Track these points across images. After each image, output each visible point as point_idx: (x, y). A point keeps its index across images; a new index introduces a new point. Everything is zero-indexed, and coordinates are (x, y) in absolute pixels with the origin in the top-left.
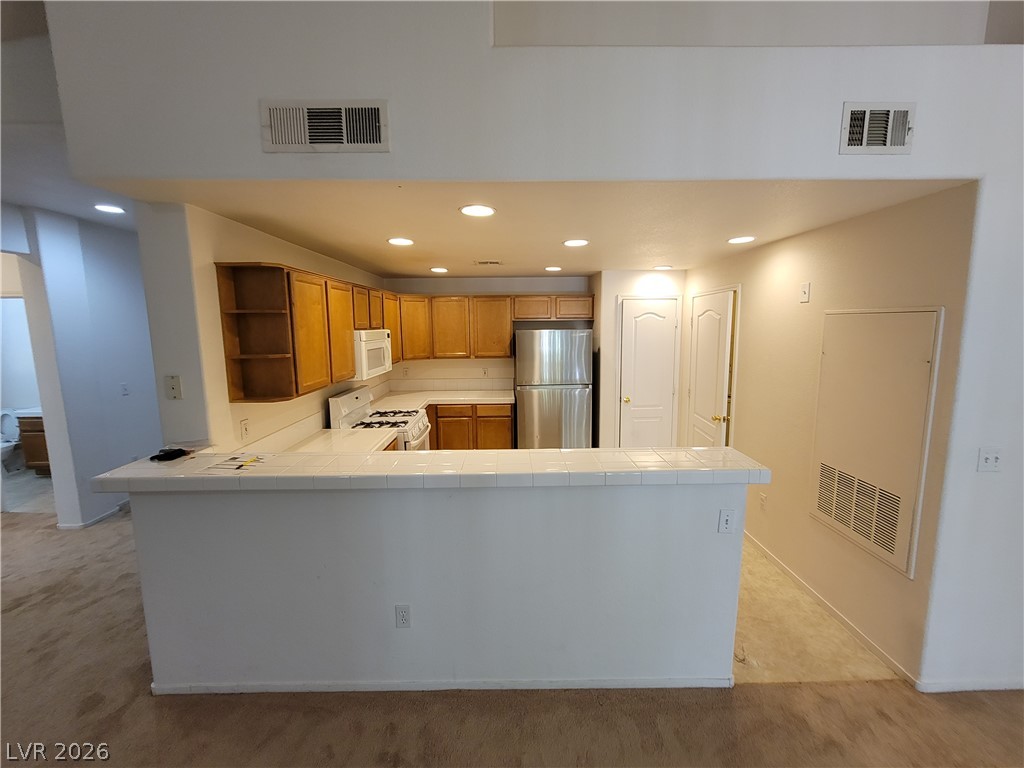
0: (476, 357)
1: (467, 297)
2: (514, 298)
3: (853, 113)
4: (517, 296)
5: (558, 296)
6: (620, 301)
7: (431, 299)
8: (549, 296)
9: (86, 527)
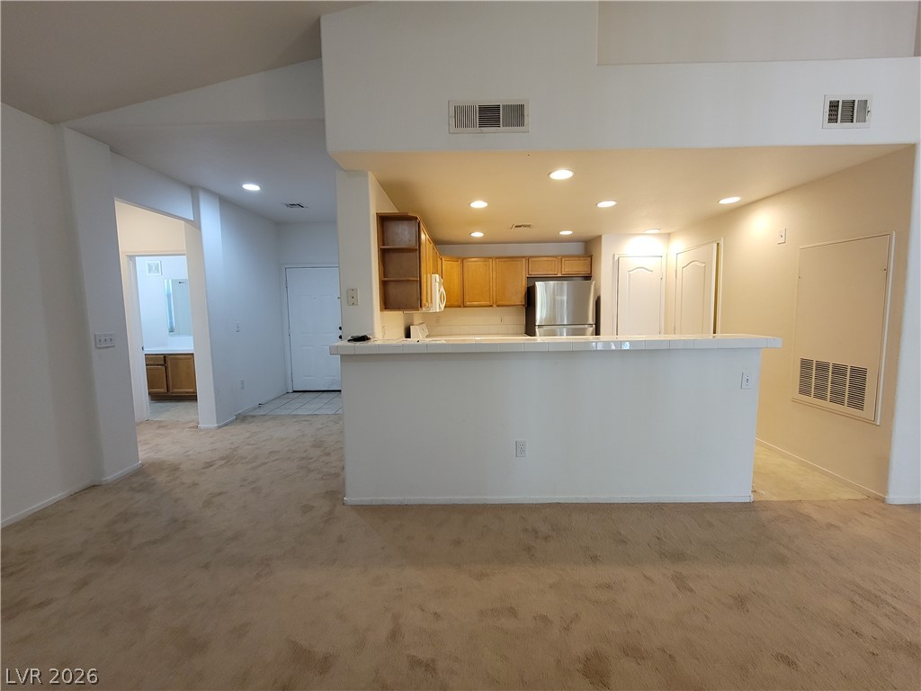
0: (498, 306)
1: (490, 258)
2: (528, 258)
3: (831, 102)
4: (531, 257)
5: (564, 256)
6: (616, 258)
7: (463, 260)
8: (556, 257)
9: (219, 427)
